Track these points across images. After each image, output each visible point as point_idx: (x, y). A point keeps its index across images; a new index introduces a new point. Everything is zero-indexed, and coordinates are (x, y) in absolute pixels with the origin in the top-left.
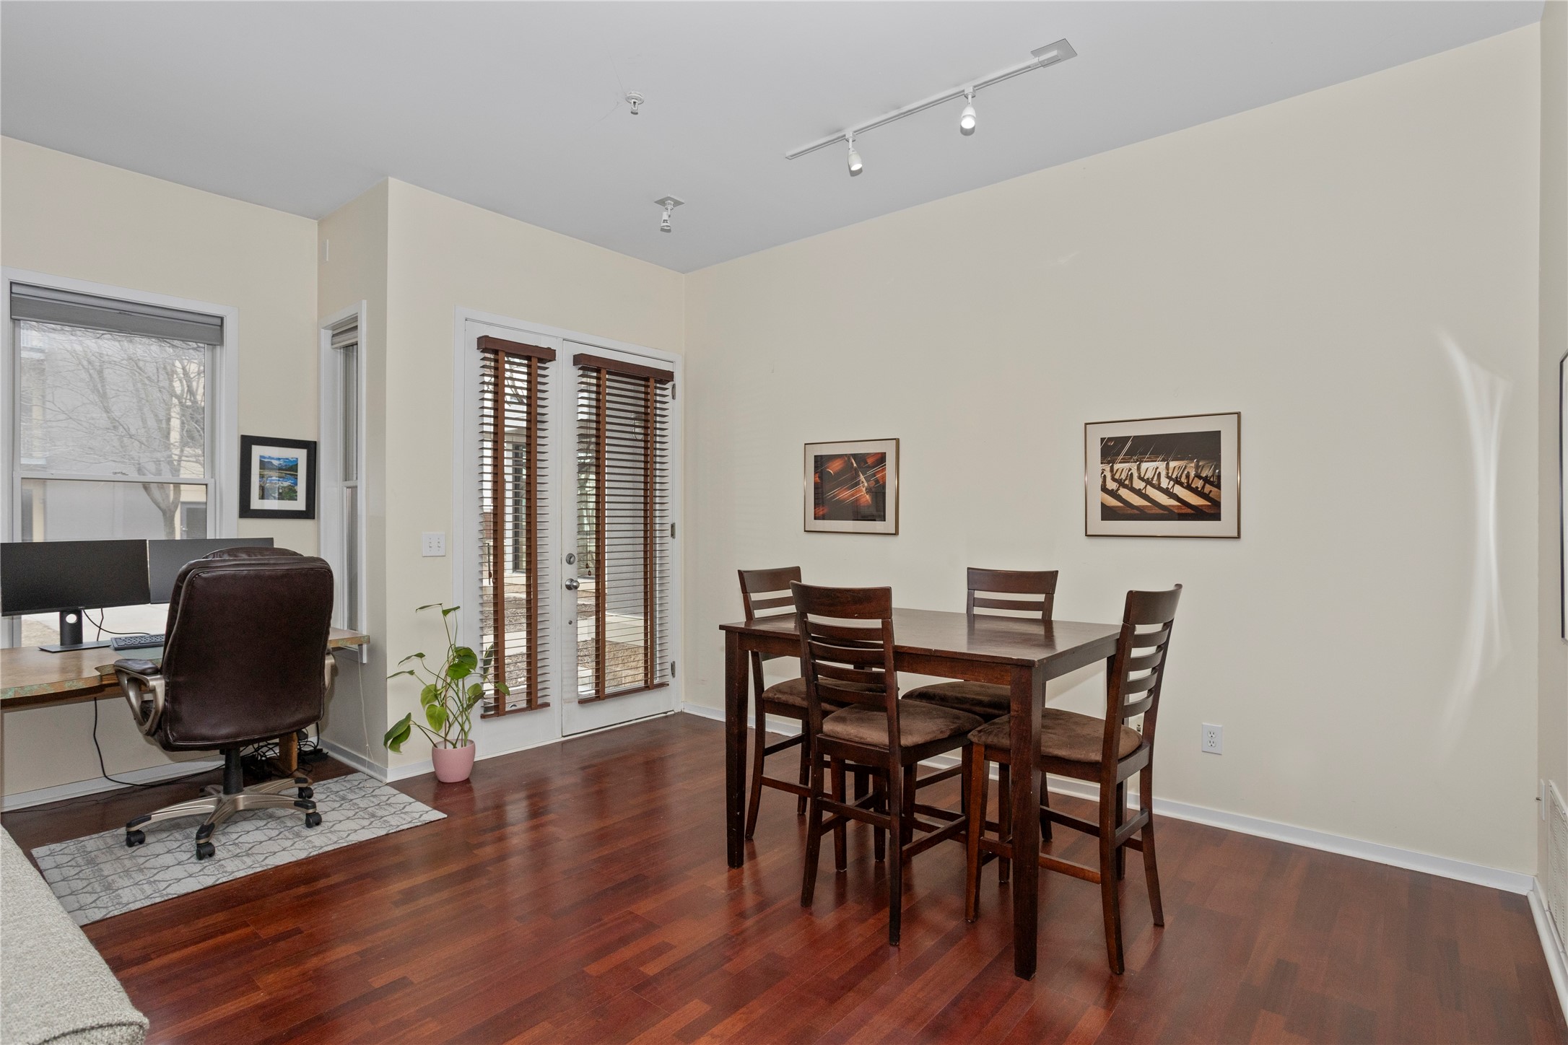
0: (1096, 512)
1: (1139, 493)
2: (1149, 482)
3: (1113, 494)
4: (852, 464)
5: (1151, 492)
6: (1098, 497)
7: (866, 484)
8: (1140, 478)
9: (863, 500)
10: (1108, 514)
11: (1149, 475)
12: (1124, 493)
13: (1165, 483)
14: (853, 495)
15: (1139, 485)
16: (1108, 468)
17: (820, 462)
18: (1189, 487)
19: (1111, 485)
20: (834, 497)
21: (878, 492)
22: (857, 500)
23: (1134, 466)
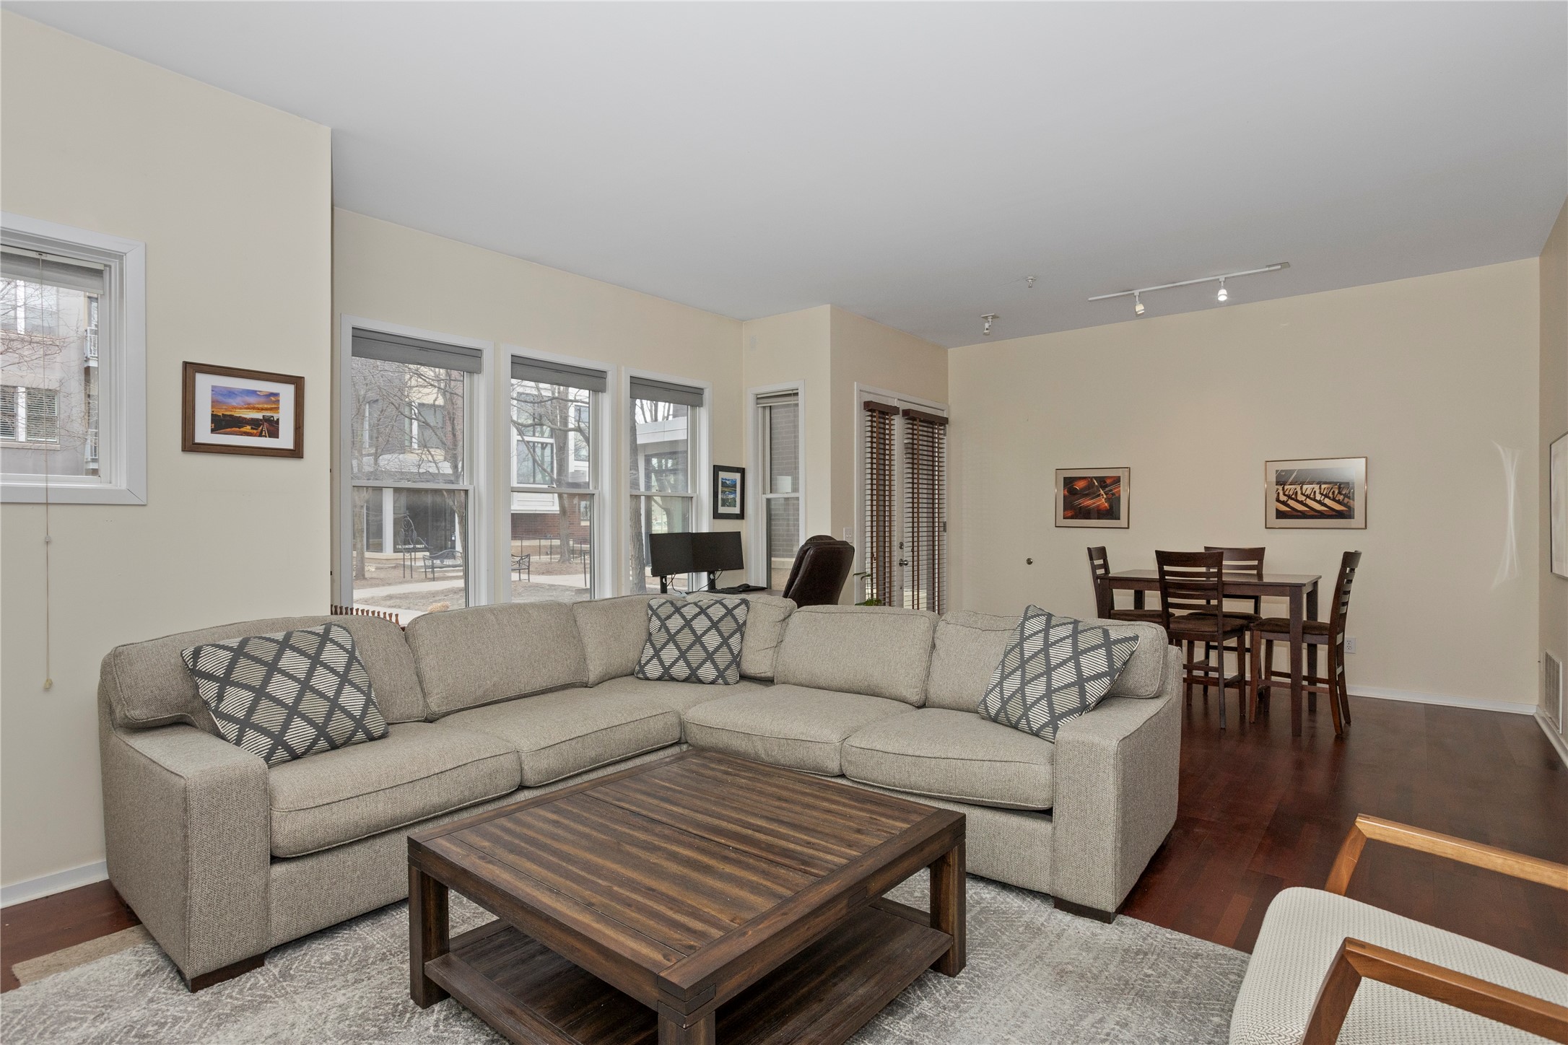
0: (1273, 514)
1: (1301, 503)
2: (1308, 496)
3: (1284, 503)
4: (1094, 483)
5: (1309, 502)
6: (1274, 505)
7: (1105, 496)
8: (1302, 494)
9: (1103, 506)
10: (1280, 515)
11: (1308, 492)
12: (1291, 503)
13: (1318, 497)
14: (1094, 503)
15: (1301, 498)
16: (1281, 488)
17: (1069, 482)
18: (1334, 500)
19: (1283, 498)
20: (1080, 504)
21: (1114, 502)
22: (1098, 506)
23: (1298, 488)
